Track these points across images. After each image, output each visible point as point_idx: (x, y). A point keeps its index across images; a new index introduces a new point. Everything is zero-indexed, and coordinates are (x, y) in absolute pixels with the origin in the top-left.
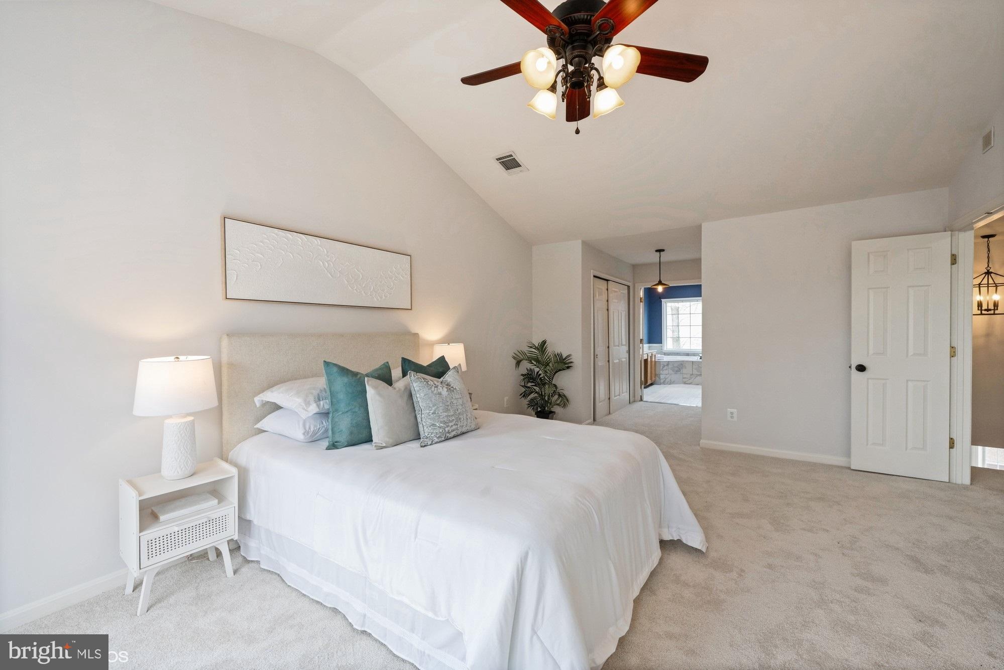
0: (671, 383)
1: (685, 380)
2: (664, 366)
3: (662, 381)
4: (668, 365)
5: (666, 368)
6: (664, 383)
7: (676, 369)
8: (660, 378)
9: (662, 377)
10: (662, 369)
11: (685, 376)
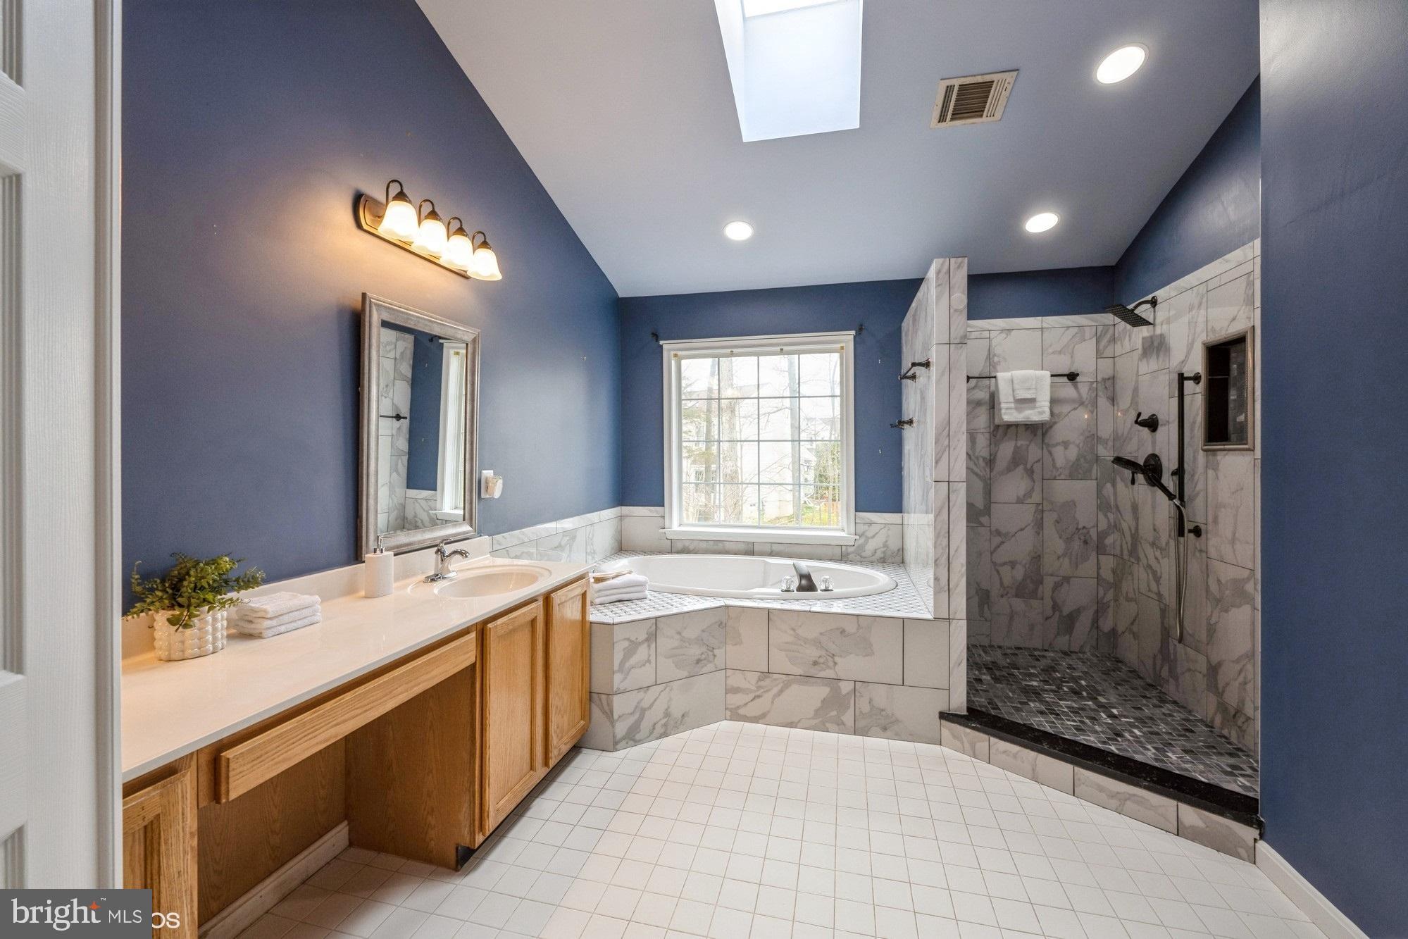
0: (668, 727)
1: (735, 700)
2: (633, 646)
3: (621, 729)
4: (653, 637)
5: (642, 653)
6: (632, 738)
7: (695, 651)
8: (609, 714)
9: (621, 705)
10: (622, 663)
11: (736, 680)
